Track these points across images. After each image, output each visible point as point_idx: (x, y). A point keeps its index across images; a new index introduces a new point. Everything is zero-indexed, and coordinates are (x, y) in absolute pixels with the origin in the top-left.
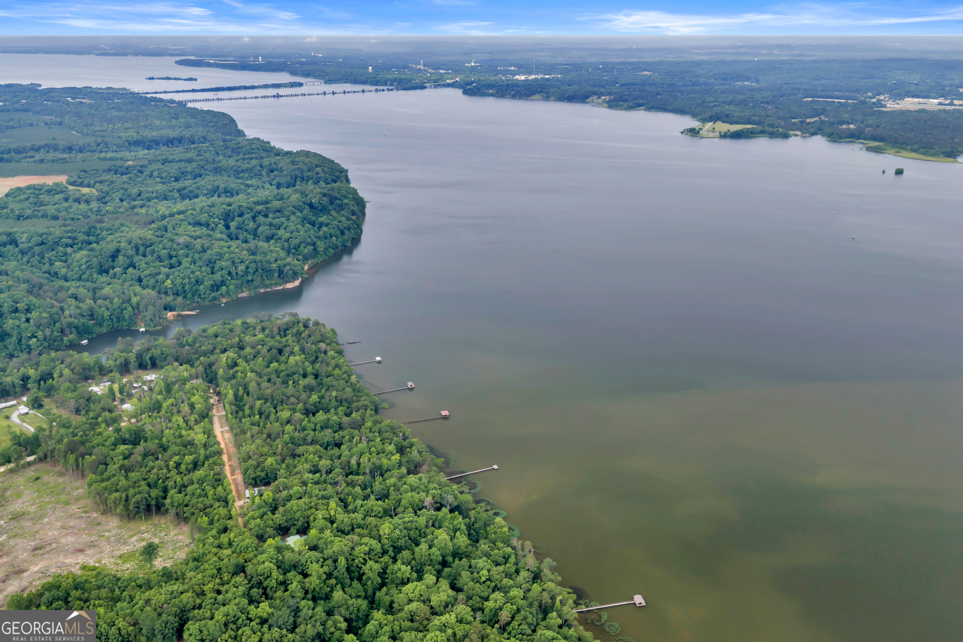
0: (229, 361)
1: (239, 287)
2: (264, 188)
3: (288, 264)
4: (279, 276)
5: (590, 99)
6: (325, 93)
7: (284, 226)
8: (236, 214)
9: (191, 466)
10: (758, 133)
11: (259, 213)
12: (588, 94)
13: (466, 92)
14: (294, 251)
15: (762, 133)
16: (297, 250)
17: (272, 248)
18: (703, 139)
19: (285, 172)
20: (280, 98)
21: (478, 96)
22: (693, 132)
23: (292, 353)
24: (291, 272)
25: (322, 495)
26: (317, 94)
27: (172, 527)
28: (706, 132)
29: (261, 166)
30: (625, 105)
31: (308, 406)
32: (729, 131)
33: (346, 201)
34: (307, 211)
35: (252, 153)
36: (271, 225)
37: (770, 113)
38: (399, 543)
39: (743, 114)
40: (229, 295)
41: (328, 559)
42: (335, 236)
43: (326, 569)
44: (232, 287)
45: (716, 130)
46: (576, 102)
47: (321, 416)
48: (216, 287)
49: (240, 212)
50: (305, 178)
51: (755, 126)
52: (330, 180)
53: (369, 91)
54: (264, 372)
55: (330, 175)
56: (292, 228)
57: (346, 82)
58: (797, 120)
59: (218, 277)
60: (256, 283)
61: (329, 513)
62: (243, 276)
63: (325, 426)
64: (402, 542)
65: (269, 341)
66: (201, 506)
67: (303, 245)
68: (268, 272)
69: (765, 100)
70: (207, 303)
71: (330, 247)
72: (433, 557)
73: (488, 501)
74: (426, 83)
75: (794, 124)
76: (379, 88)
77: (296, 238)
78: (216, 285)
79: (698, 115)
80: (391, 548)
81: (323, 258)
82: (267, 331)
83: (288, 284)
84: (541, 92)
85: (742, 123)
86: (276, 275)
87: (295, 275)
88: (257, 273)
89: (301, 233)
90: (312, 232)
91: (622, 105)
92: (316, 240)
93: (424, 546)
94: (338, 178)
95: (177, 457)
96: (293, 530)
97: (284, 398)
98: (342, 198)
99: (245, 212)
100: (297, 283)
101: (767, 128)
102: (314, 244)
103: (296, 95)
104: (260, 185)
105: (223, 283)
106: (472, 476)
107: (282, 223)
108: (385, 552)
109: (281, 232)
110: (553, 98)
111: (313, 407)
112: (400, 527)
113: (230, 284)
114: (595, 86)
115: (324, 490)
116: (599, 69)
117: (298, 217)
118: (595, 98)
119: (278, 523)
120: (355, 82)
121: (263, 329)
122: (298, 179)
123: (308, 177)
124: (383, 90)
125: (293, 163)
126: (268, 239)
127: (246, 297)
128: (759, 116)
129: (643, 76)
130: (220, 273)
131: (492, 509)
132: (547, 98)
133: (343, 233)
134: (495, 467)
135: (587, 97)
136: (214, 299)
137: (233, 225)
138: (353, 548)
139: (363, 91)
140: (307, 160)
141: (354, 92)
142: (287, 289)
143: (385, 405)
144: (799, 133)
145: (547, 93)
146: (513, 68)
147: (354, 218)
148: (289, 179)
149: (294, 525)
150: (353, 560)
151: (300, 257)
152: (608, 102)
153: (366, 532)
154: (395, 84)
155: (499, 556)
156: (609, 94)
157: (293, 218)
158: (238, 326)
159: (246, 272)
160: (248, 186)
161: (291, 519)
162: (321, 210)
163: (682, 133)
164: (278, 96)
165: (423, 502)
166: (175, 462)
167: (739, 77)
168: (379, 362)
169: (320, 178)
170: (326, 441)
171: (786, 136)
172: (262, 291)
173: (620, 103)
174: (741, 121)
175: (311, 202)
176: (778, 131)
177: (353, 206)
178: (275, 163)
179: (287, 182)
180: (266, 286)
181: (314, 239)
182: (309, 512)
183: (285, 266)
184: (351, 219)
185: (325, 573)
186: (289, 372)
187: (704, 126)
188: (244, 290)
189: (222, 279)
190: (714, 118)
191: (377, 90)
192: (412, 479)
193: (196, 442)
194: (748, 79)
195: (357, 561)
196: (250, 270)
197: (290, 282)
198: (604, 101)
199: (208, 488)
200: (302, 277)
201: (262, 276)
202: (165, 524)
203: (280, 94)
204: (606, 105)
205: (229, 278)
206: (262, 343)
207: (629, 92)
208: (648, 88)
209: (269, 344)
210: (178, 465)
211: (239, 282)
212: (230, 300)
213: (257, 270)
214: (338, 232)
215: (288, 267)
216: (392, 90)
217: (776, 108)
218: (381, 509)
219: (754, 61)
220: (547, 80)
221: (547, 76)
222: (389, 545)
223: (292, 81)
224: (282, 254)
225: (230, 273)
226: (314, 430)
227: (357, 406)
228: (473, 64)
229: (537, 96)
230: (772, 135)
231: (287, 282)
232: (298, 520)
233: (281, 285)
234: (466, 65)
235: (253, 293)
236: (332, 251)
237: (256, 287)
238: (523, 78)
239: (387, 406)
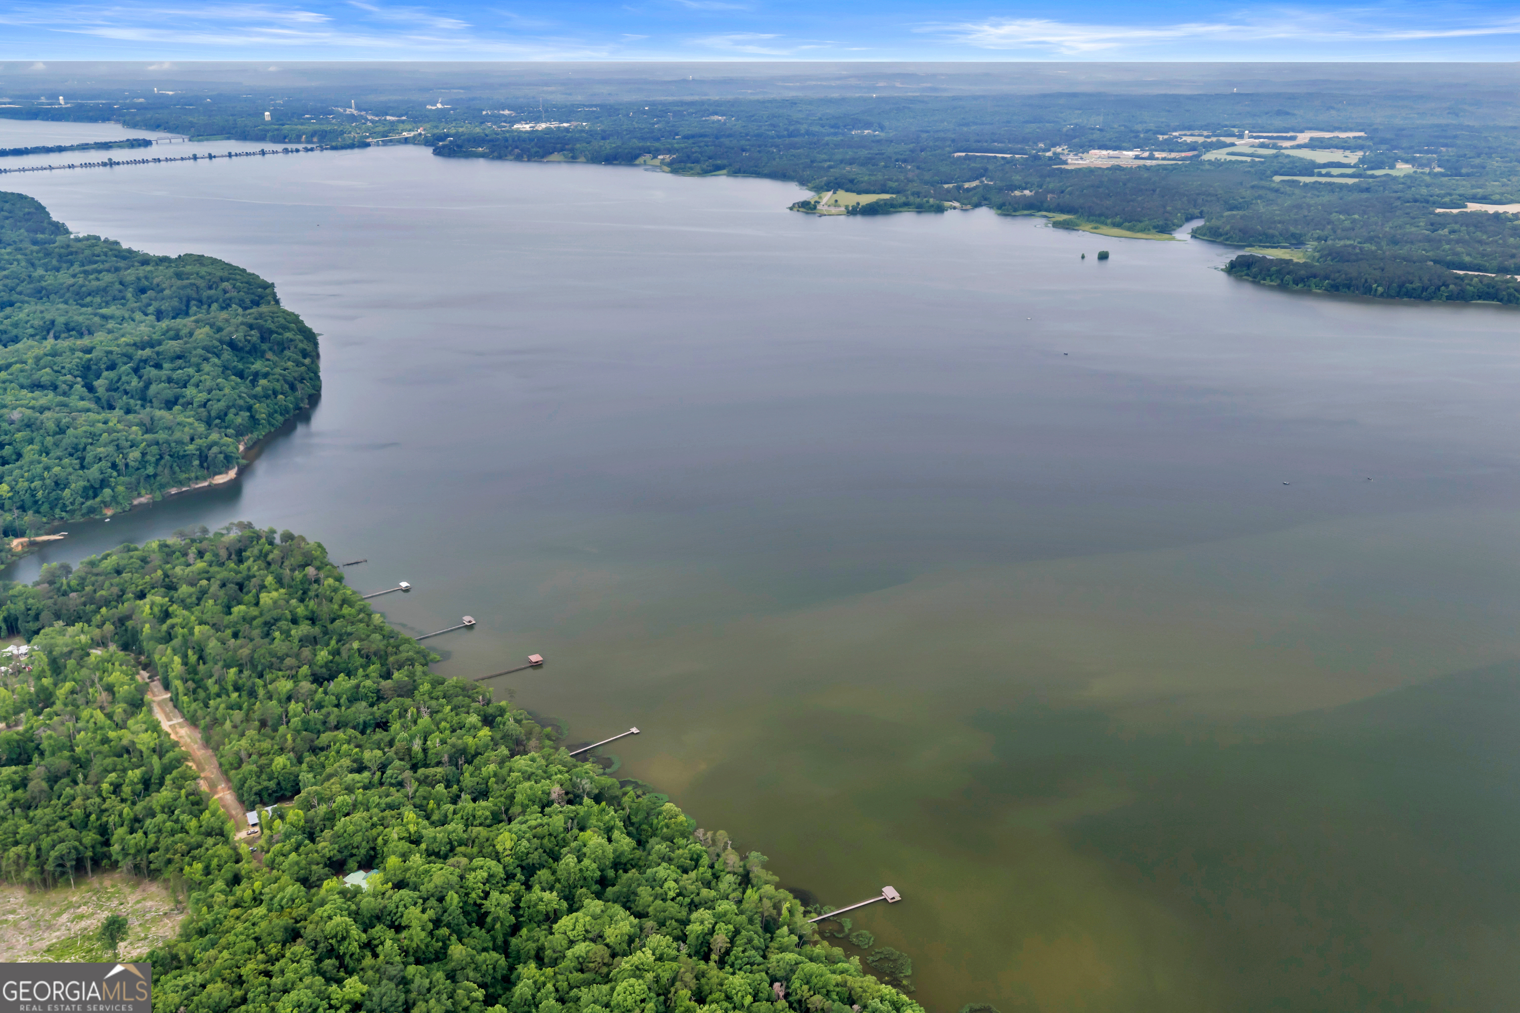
0: (156, 610)
1: (134, 489)
2: (133, 320)
3: (215, 443)
4: (201, 465)
5: (641, 160)
6: (195, 158)
7: (192, 381)
8: (103, 366)
9: (140, 787)
10: (900, 206)
11: (145, 361)
12: (638, 152)
13: (438, 152)
14: (218, 421)
15: (906, 204)
16: (223, 421)
17: (181, 418)
18: (823, 217)
19: (167, 292)
20: (116, 167)
21: (459, 157)
22: (807, 207)
23: (262, 587)
24: (221, 456)
25: (386, 804)
26: (182, 159)
27: (127, 890)
28: (826, 207)
29: (121, 283)
30: (698, 167)
31: (316, 668)
32: (858, 204)
33: (289, 335)
34: (227, 354)
35: (96, 262)
36: (169, 380)
37: (910, 175)
38: (530, 861)
39: (873, 178)
40: (118, 503)
41: (428, 899)
42: (282, 393)
43: (430, 913)
44: (120, 488)
45: (839, 202)
46: (620, 164)
47: (342, 683)
48: (91, 490)
49: (109, 363)
50: (204, 299)
51: (894, 196)
52: (248, 301)
53: (273, 152)
54: (226, 622)
55: (247, 293)
56: (209, 384)
57: (229, 138)
58: (951, 186)
59: (94, 472)
60: (163, 479)
61: (407, 830)
62: (138, 469)
63: (353, 699)
64: (535, 857)
65: (218, 572)
66: (183, 847)
67: (233, 410)
68: (182, 459)
69: (900, 157)
70: (78, 518)
71: (276, 412)
72: (588, 874)
73: (636, 783)
74: (368, 137)
75: (948, 191)
76: (290, 146)
77: (219, 400)
78: (92, 487)
79: (808, 181)
80: (519, 869)
81: (267, 431)
82: (208, 556)
83: (217, 477)
84: (562, 150)
85: (874, 192)
86: (196, 463)
87: (228, 461)
88: (162, 462)
89: (227, 391)
90: (243, 389)
91: (691, 169)
92: (252, 402)
93: (569, 860)
94: (261, 297)
95: (114, 775)
96: (352, 863)
97: (274, 660)
98: (280, 330)
99: (119, 361)
100: (232, 474)
101: (911, 199)
102: (249, 408)
103: (143, 162)
104: (127, 315)
105: (104, 483)
106: (601, 749)
107: (190, 377)
108: (510, 877)
109: (190, 391)
110: (583, 159)
111: (324, 670)
112: (527, 835)
113: (117, 484)
114: (643, 139)
115: (387, 796)
116: (645, 112)
117: (215, 365)
118: (648, 157)
119: (328, 855)
120: (244, 136)
121: (201, 554)
122: (193, 302)
123: (209, 298)
124: (297, 151)
125: (179, 276)
126: (169, 405)
127: (147, 504)
128: (897, 181)
129: (713, 122)
130: (96, 466)
131: (644, 794)
132: (573, 158)
133: (293, 388)
134: (635, 730)
135: (637, 157)
136: (92, 510)
137: (100, 384)
138: (462, 877)
139: (263, 153)
140: (203, 271)
141: (247, 154)
142: (216, 485)
143: (433, 655)
144: (956, 204)
145: (572, 150)
146: (507, 112)
147: (307, 361)
148: (175, 303)
149: (352, 855)
150: (467, 894)
151: (230, 431)
152: (670, 164)
153: (475, 850)
154: (315, 139)
155: (686, 859)
156: (669, 151)
157: (206, 367)
158: (154, 552)
159: (143, 462)
160: (105, 317)
161: (346, 847)
162: (249, 352)
163: (791, 209)
164: (111, 163)
165: (549, 794)
166: (111, 784)
167: (856, 123)
168: (407, 590)
169: (230, 299)
170: (361, 720)
171: (940, 210)
172: (174, 491)
173: (689, 165)
174: (872, 188)
175: (231, 339)
176: (928, 202)
177: (301, 341)
178: (146, 278)
179: (174, 309)
180: (181, 483)
181: (248, 400)
182: (374, 832)
183: (210, 448)
184: (303, 365)
185: (430, 920)
186: (267, 617)
187: (820, 198)
188: (143, 492)
189: (101, 476)
190: (834, 185)
191: (286, 151)
192: (521, 762)
193: (139, 746)
194: (868, 125)
195: (473, 895)
196: (148, 457)
197: (220, 473)
198: (663, 162)
199: (184, 817)
200: (238, 464)
201: (171, 467)
202: (113, 886)
203: (115, 159)
204: (667, 169)
205: (115, 474)
206: (206, 575)
207: (700, 147)
208: (726, 141)
209: (218, 576)
210: (116, 788)
211: (133, 479)
212: (119, 510)
213: (161, 458)
214: (287, 386)
215: (215, 449)
216: (312, 150)
217: (918, 168)
218: (488, 813)
219: (872, 97)
220: (567, 130)
221: (565, 125)
222: (515, 865)
223: (131, 138)
224: (201, 428)
225: (114, 466)
226: (338, 706)
227: (397, 661)
228: (439, 106)
229: (555, 157)
230: (921, 209)
231: (215, 474)
232: (358, 847)
233: (205, 479)
234: (429, 107)
235: (158, 496)
236: (280, 419)
237: (162, 486)
238: (527, 127)
239: (438, 658)
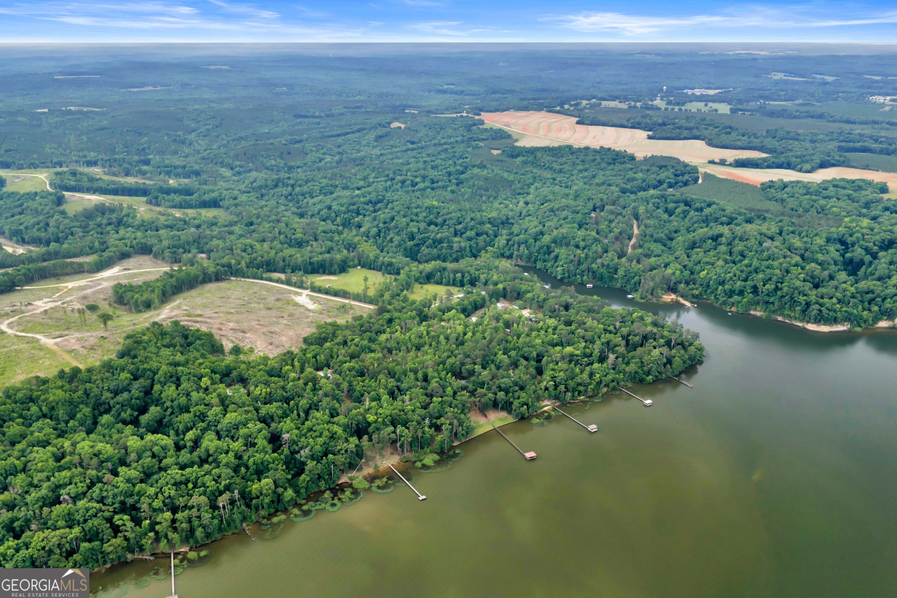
1: (754, 304)
3: (821, 303)
4: (804, 311)
24: (816, 312)
40: (737, 306)
44: (747, 300)
48: (731, 293)
60: (774, 307)
62: (767, 295)
68: (794, 302)
70: (717, 305)
78: (734, 291)
83: (810, 325)
86: (800, 309)
88: (784, 299)
100: (825, 329)
105: (741, 293)
113: (748, 297)
127: (760, 317)
134: (422, 498)
136: (725, 303)
142: (804, 328)
159: (773, 293)
172: (780, 318)
180: (784, 316)
188: (759, 309)
189: (743, 289)
196: (779, 292)
197: (814, 323)
201: (786, 304)
205: (750, 291)
211: (757, 299)
212: (738, 311)
213: (787, 296)
225: (755, 287)
231: (808, 322)
233: (802, 321)
235: (768, 316)
237: (774, 312)
